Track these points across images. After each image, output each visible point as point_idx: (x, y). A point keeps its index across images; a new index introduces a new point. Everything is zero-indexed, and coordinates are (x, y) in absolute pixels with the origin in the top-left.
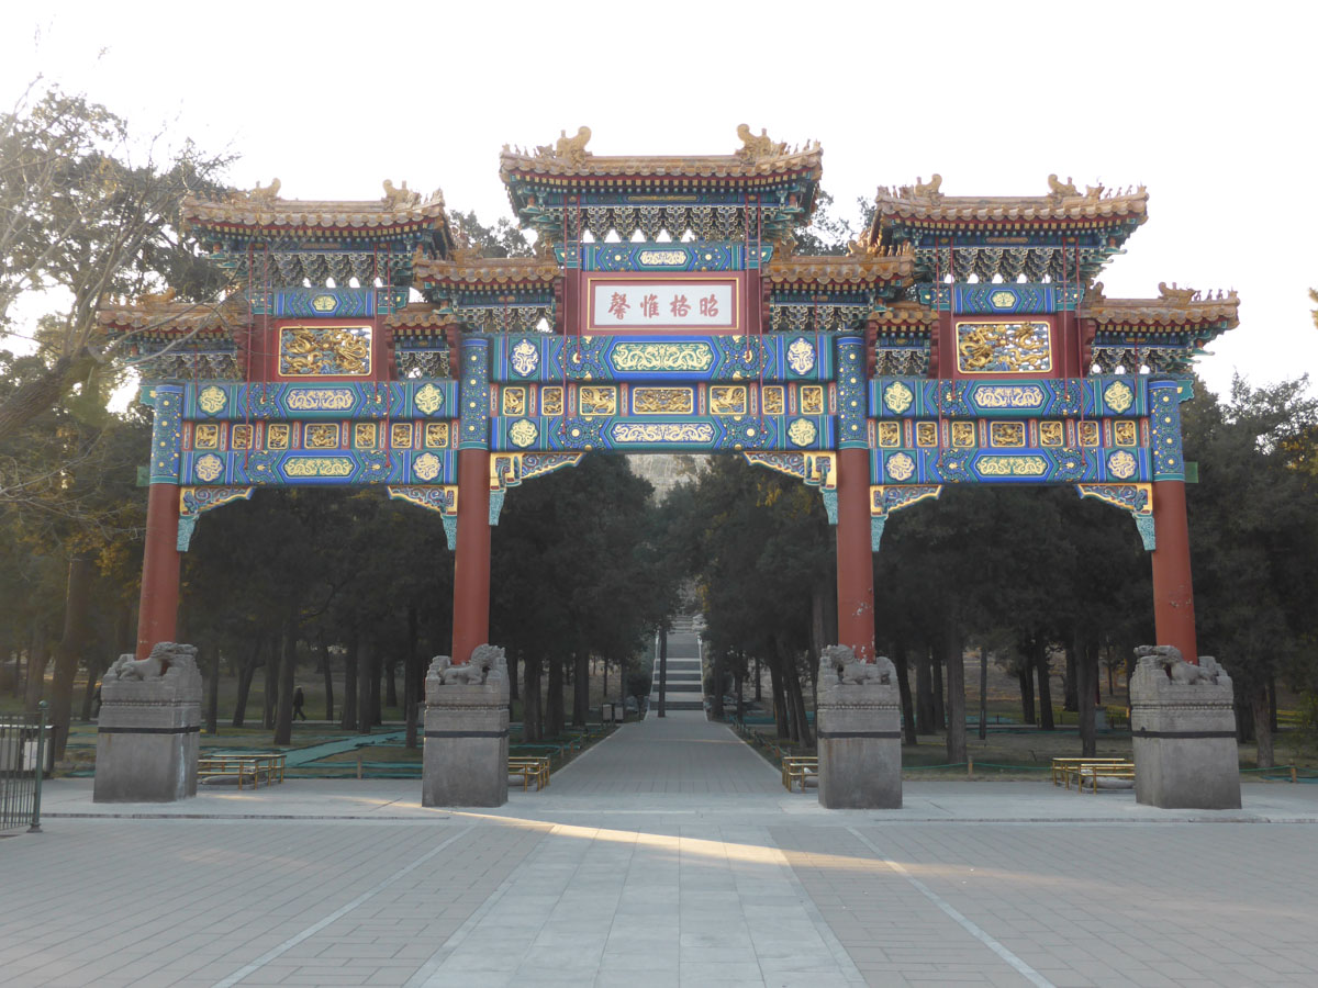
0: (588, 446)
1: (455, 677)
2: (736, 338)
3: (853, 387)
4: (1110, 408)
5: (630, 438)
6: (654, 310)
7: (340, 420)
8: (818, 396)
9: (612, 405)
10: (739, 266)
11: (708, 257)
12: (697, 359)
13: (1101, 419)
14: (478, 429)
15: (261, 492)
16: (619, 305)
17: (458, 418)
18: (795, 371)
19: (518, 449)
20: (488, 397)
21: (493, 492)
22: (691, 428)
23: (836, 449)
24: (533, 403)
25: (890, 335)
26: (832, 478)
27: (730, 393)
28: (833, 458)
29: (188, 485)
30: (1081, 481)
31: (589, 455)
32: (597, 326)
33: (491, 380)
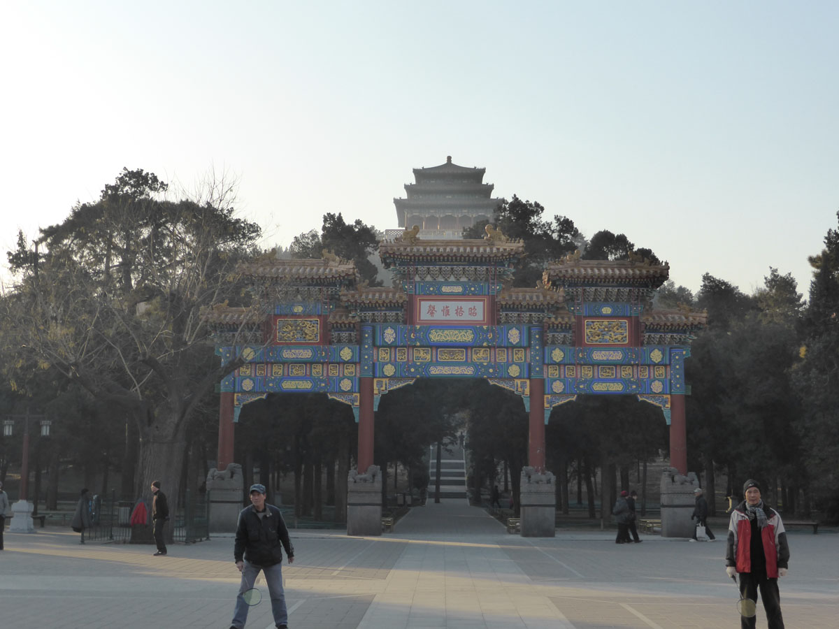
0: (418, 376)
1: (361, 479)
2: (485, 327)
3: (537, 350)
4: (652, 361)
5: (437, 373)
6: (448, 313)
7: (306, 363)
8: (521, 354)
9: (429, 357)
10: (487, 293)
11: (473, 289)
12: (467, 337)
13: (649, 366)
14: (369, 367)
15: (270, 395)
16: (432, 311)
17: (360, 363)
18: (511, 343)
19: (387, 377)
20: (373, 354)
21: (375, 396)
22: (464, 368)
23: (529, 378)
24: (393, 356)
25: (554, 328)
26: (527, 391)
27: (482, 352)
28: (528, 382)
29: (238, 392)
30: (638, 394)
31: (418, 380)
32: (422, 320)
33: (374, 345)
